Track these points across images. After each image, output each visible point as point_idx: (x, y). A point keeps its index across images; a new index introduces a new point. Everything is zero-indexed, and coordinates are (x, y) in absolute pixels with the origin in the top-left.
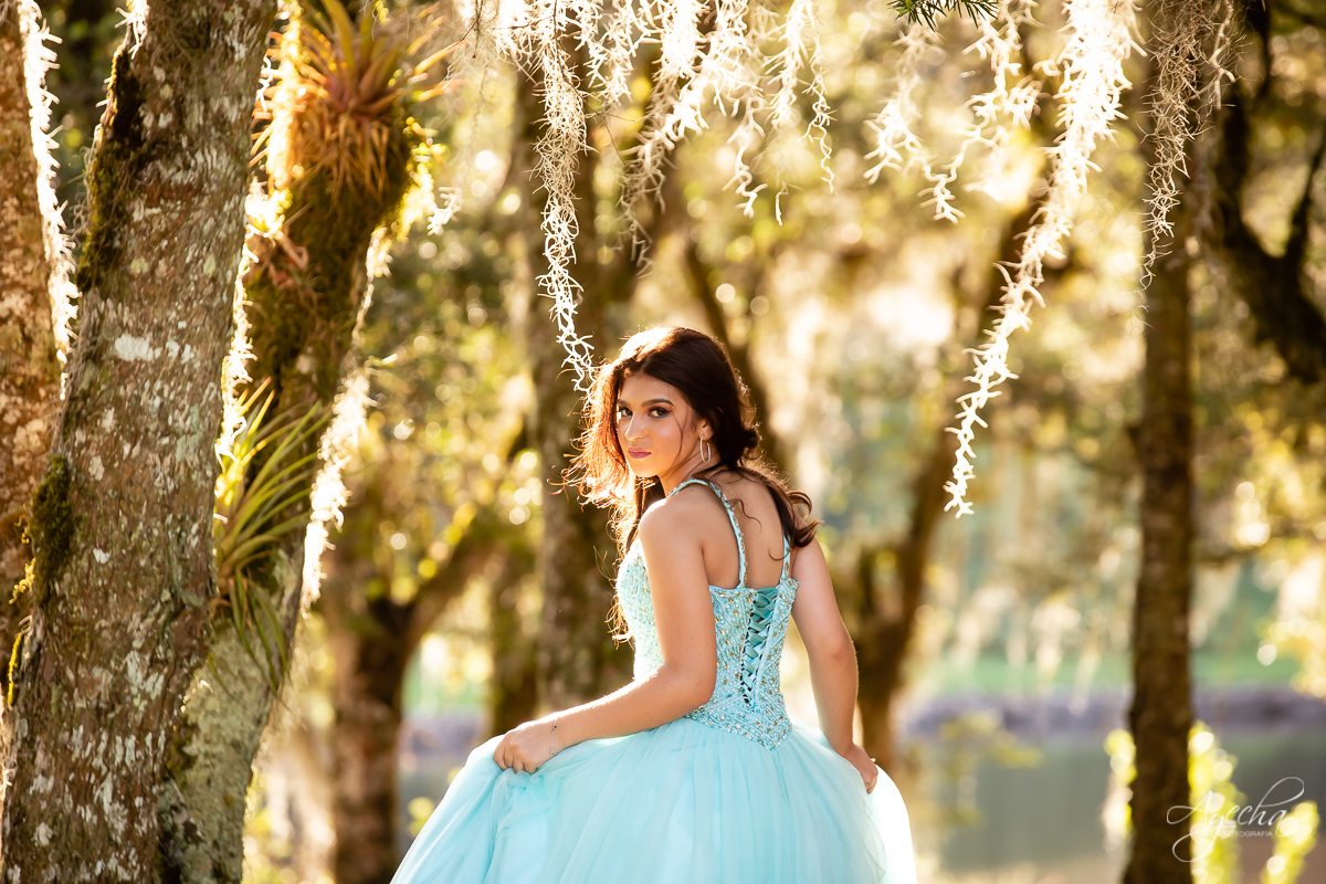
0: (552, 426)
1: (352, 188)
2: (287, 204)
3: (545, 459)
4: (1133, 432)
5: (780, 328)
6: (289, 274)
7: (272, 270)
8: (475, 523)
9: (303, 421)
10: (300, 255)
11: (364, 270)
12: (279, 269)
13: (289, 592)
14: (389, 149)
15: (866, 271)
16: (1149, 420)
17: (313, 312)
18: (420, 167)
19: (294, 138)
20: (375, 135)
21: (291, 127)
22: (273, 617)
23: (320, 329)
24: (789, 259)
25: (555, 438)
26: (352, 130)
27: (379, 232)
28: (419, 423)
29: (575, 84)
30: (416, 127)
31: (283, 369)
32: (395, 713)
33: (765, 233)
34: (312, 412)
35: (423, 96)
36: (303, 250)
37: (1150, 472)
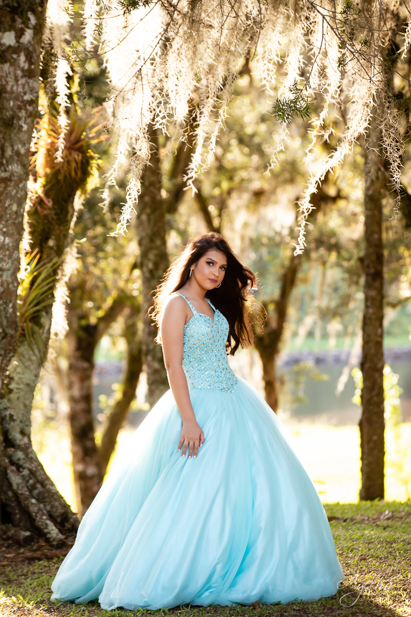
0: (146, 262)
1: (68, 177)
2: (44, 183)
3: (143, 273)
4: (361, 260)
5: (231, 221)
6: (45, 209)
7: (39, 208)
8: (118, 296)
9: (50, 264)
10: (49, 202)
11: (73, 207)
12: (41, 207)
13: (47, 328)
14: (82, 162)
15: (263, 198)
16: (367, 255)
17: (54, 223)
18: (93, 168)
19: (46, 158)
20: (76, 157)
21: (45, 154)
22: (41, 337)
23: (57, 229)
24: (234, 195)
25: (147, 266)
26: (68, 155)
27: (78, 193)
28: (98, 259)
29: (148, 139)
30: (92, 154)
31: (44, 245)
32: (91, 365)
33: (225, 185)
34: (54, 261)
35: (94, 142)
36: (50, 200)
37: (368, 275)
